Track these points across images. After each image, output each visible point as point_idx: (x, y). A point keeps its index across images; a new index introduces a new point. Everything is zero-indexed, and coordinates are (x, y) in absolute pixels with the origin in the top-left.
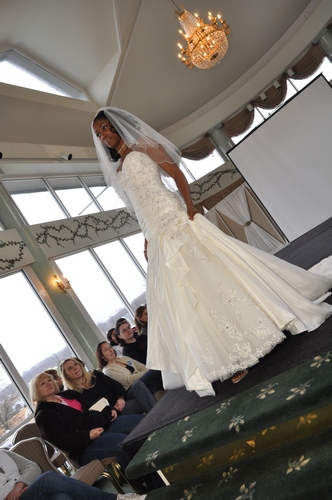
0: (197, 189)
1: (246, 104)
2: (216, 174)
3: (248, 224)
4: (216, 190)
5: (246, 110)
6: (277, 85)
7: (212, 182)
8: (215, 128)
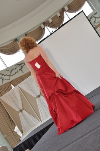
0: (8, 73)
1: (40, 24)
2: (20, 64)
3: (39, 96)
4: (20, 74)
5: (40, 28)
6: (59, 15)
7: (18, 69)
8: (21, 36)
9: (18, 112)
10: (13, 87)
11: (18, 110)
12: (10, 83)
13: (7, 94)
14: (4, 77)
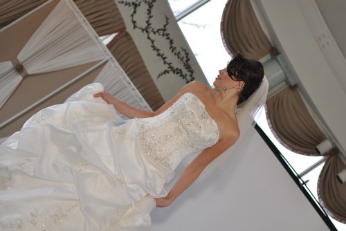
0: (157, 24)
1: (333, 139)
2: (188, 67)
4: (153, 66)
5: (320, 138)
7: (171, 58)
8: (288, 70)
9: (13, 58)
10: (107, 40)
11: (21, 57)
12: (122, 32)
13: (81, 18)
14: (143, 8)
